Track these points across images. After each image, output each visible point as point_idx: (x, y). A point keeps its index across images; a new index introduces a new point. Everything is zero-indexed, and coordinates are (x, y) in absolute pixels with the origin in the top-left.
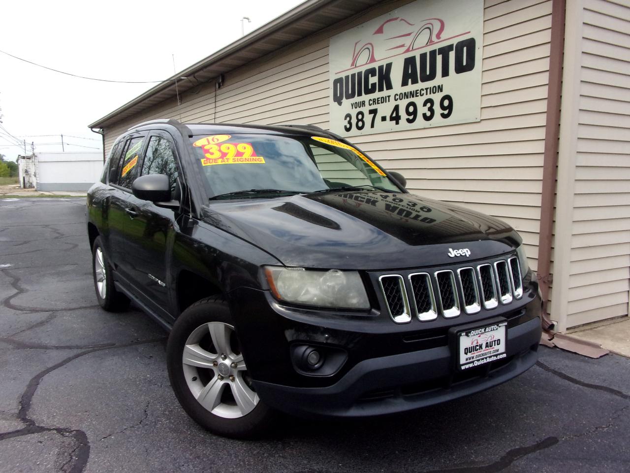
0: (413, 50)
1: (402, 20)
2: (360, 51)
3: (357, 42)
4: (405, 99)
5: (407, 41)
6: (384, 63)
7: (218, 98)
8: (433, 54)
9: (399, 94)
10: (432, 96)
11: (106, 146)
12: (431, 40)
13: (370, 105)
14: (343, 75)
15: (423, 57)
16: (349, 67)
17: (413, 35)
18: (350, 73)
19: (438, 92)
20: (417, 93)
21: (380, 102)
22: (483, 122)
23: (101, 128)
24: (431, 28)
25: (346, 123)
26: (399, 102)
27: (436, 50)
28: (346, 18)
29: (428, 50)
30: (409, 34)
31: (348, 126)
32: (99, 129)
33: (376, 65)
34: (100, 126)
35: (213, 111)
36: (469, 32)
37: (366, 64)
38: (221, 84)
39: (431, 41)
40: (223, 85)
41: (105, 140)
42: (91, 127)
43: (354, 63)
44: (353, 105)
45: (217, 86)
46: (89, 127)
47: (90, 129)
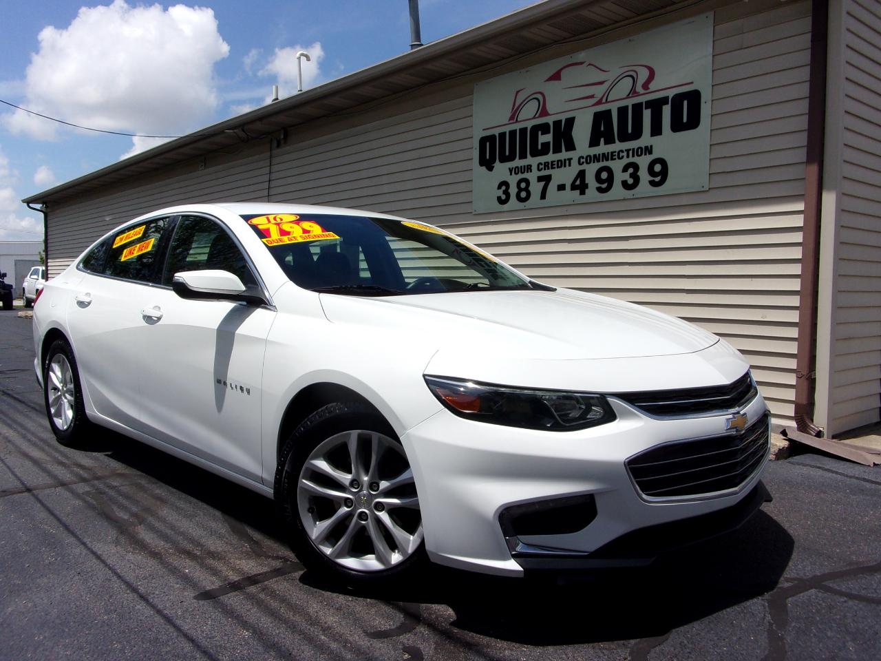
0: (607, 102)
1: (590, 64)
3: (518, 90)
4: (594, 162)
5: (599, 92)
6: (563, 117)
7: (275, 161)
9: (585, 157)
11: (49, 229)
13: (539, 170)
14: (496, 132)
15: (622, 111)
16: (506, 121)
17: (606, 85)
18: (507, 129)
19: (645, 154)
20: (612, 156)
22: (711, 191)
23: (44, 203)
24: (635, 77)
25: (500, 193)
26: (585, 167)
27: (642, 103)
29: (630, 103)
31: (504, 197)
32: (41, 205)
35: (266, 178)
37: (534, 118)
38: (282, 142)
39: (635, 92)
40: (285, 143)
41: (49, 222)
42: (28, 202)
43: (514, 117)
44: (511, 170)
45: (275, 144)
46: (24, 201)
47: (25, 204)
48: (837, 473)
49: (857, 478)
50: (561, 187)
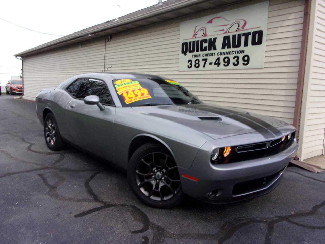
0: (229, 33)
1: (223, 18)
2: (198, 31)
3: (196, 26)
4: (223, 55)
5: (226, 28)
6: (212, 37)
8: (240, 36)
9: (220, 52)
10: (238, 55)
11: (24, 67)
12: (239, 29)
13: (203, 56)
14: (188, 41)
15: (234, 36)
16: (192, 38)
17: (229, 26)
18: (192, 41)
19: (242, 53)
20: (230, 53)
22: (265, 69)
23: (22, 57)
24: (239, 23)
25: (189, 64)
26: (219, 56)
27: (241, 34)
28: (191, 14)
29: (237, 33)
30: (227, 25)
31: (190, 66)
32: (21, 57)
33: (208, 38)
34: (22, 55)
35: (104, 53)
36: (260, 27)
37: (202, 37)
40: (111, 40)
41: (24, 64)
42: (16, 56)
43: (194, 36)
44: (193, 56)
45: (107, 40)
46: (14, 56)
47: (15, 57)
48: (302, 175)
49: (309, 178)
50: (211, 63)
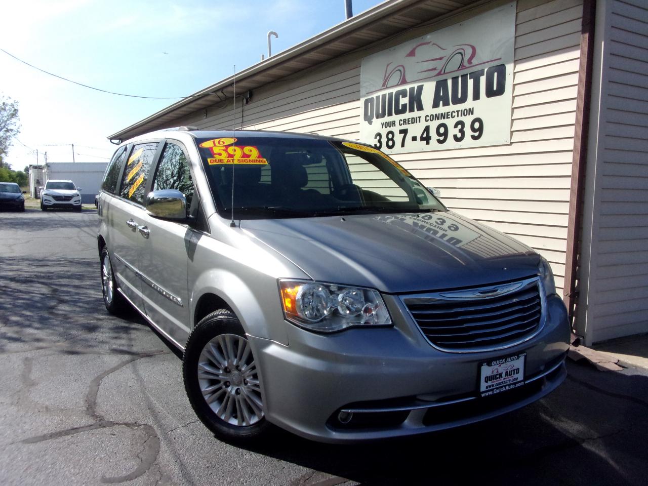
0: (445, 73)
1: (434, 44)
2: (391, 73)
3: (388, 64)
4: (435, 120)
6: (415, 86)
7: (245, 114)
8: (465, 78)
9: (429, 116)
10: (463, 119)
12: (463, 65)
13: (400, 125)
14: (374, 96)
15: (455, 80)
16: (381, 87)
18: (380, 94)
21: (410, 122)
22: (512, 145)
24: (463, 53)
25: (376, 141)
26: (429, 123)
27: (468, 74)
29: (460, 74)
30: (441, 58)
31: (378, 145)
33: (407, 88)
36: (500, 58)
37: (397, 85)
38: (249, 100)
43: (385, 84)
44: (382, 125)
45: (245, 102)
